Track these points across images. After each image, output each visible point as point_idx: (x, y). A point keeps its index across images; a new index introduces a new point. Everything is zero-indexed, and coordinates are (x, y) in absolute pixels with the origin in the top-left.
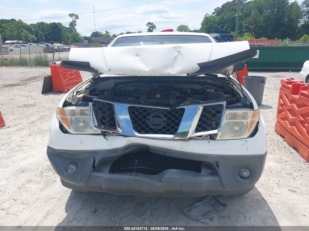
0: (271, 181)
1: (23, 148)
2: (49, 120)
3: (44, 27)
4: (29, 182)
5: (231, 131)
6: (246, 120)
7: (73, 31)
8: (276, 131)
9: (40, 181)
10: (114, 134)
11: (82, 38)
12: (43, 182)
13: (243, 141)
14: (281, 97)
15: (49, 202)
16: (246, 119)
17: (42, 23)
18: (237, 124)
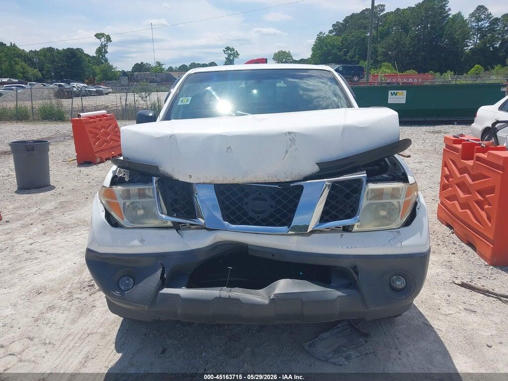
0: (436, 296)
1: (36, 255)
2: (74, 209)
3: (53, 56)
4: (51, 309)
5: (375, 219)
6: (398, 200)
7: (102, 63)
8: (440, 218)
9: (68, 307)
10: (192, 227)
11: (118, 74)
12: (73, 308)
13: (393, 232)
14: (445, 165)
15: (87, 340)
16: (398, 198)
17: (50, 50)
18: (383, 206)
